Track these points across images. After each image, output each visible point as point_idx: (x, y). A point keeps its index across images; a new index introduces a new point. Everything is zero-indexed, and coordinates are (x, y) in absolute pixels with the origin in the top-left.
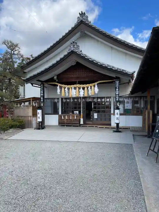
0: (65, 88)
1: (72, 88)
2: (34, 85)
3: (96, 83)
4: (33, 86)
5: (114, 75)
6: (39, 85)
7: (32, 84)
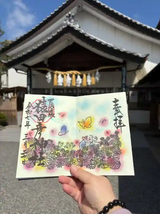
0: (58, 75)
1: (67, 75)
2: (19, 71)
3: (97, 70)
4: (17, 72)
5: (120, 60)
6: (25, 72)
7: (16, 70)
